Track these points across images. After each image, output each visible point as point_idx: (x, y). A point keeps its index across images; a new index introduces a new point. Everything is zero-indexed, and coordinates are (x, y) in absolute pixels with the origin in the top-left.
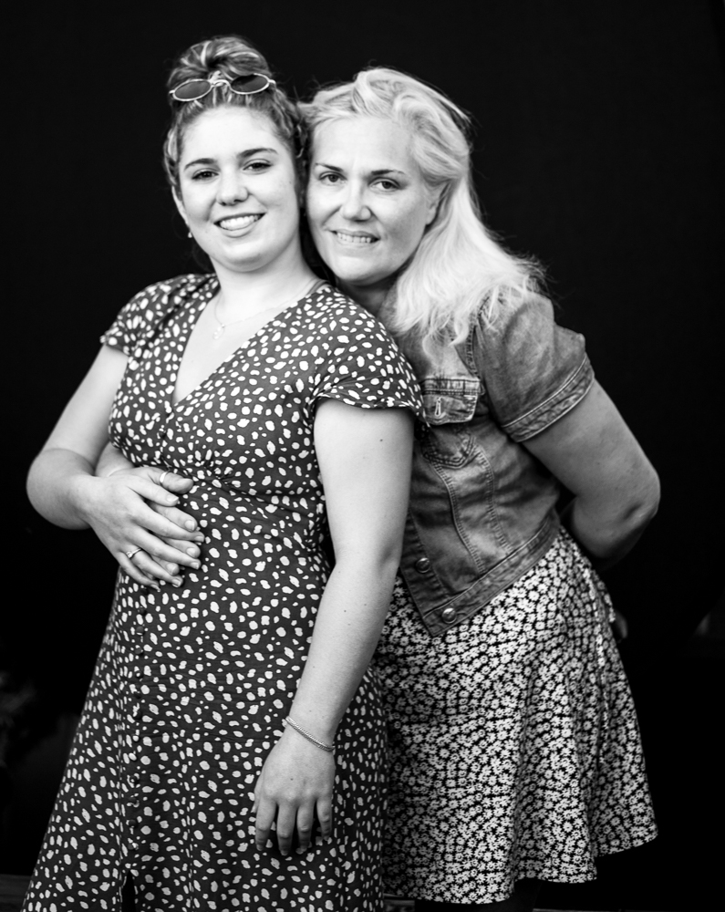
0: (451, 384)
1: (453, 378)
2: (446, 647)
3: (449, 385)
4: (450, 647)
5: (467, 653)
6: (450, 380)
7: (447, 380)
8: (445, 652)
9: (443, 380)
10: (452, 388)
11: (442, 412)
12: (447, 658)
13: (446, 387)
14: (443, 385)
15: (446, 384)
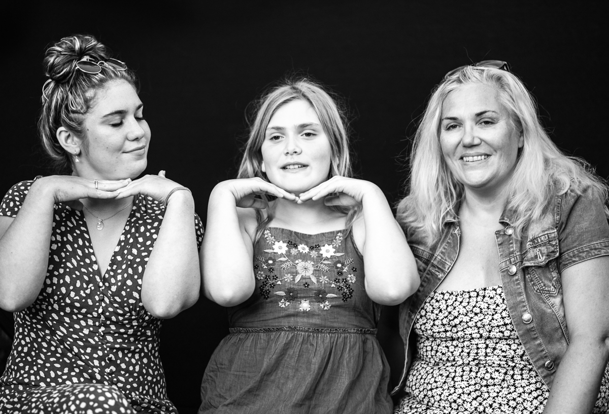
0: (540, 239)
1: (540, 235)
2: (514, 381)
3: (539, 240)
4: (517, 382)
5: (528, 387)
7: (537, 238)
8: (514, 385)
10: (542, 241)
11: (542, 256)
12: (515, 389)
13: (538, 242)
14: (536, 241)
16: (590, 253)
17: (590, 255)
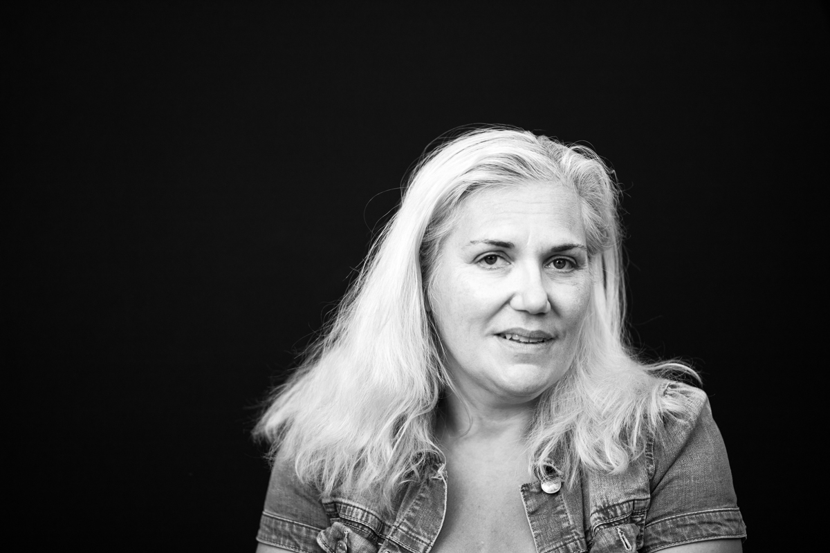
6: (618, 504)
9: (609, 507)
15: (615, 511)
16: (699, 529)
17: (699, 533)
